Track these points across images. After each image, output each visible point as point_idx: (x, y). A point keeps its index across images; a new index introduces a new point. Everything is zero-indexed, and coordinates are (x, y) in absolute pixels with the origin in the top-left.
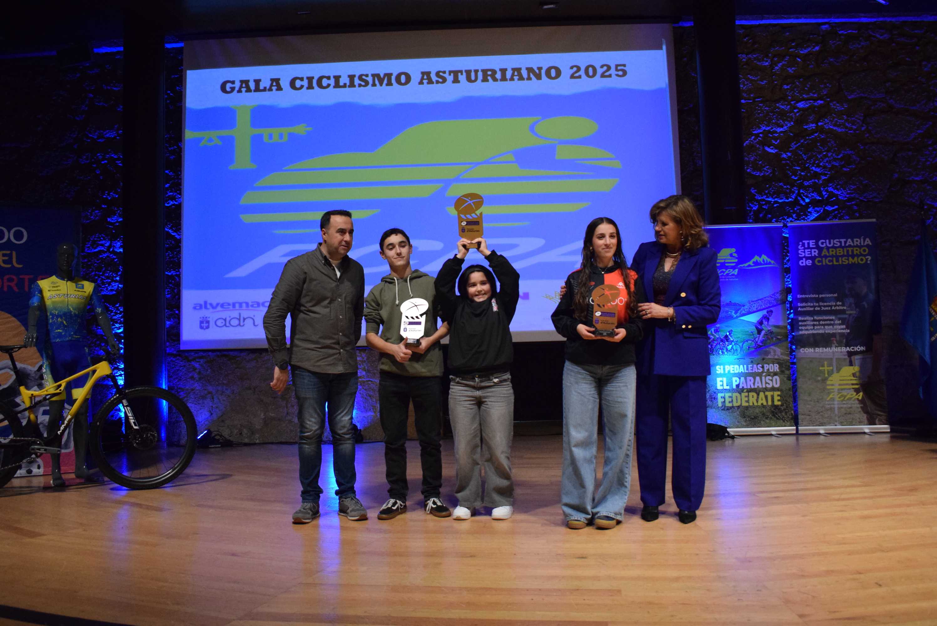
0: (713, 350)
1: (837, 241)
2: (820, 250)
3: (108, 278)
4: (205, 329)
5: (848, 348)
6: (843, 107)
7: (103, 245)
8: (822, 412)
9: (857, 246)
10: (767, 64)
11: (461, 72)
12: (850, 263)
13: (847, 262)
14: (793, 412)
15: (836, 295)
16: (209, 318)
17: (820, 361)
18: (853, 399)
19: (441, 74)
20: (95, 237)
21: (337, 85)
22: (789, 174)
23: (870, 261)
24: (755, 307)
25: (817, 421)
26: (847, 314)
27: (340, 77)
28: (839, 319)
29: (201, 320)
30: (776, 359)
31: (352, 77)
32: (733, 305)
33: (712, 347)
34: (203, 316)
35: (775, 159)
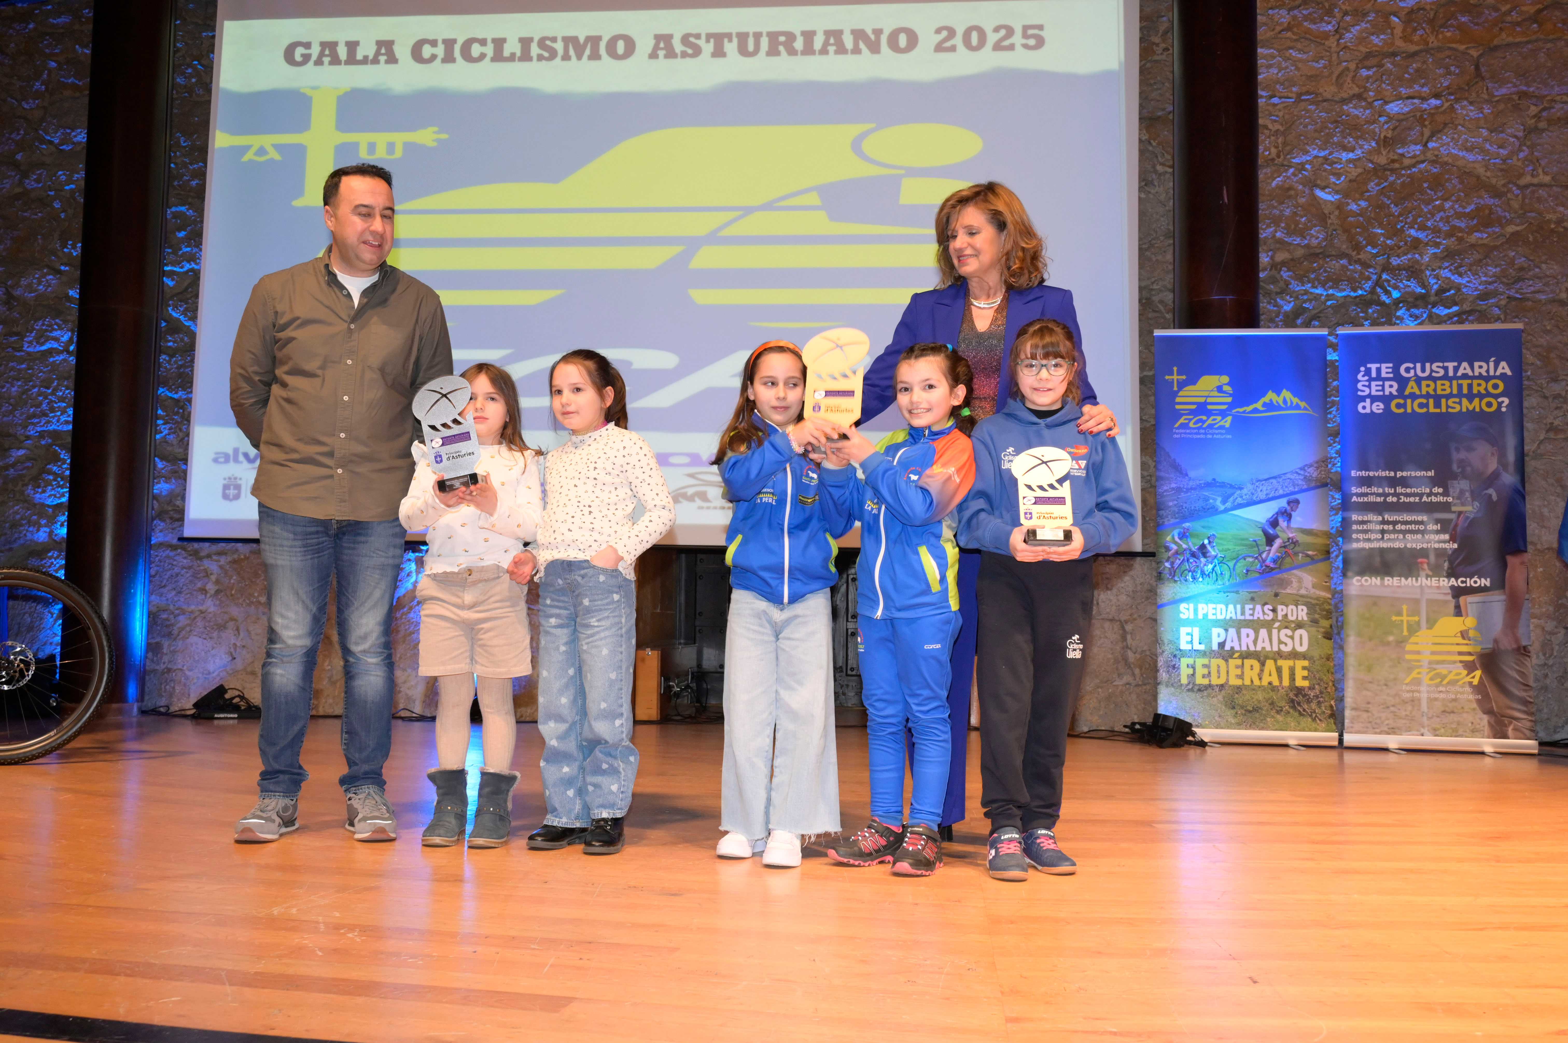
0: (1175, 572)
1: (1438, 367)
2: (1403, 383)
3: (62, 399)
4: (231, 500)
5: (1453, 579)
6: (1482, 113)
7: (56, 339)
8: (1393, 706)
9: (1480, 377)
10: (1330, 27)
11: (729, 36)
12: (1464, 410)
13: (1458, 408)
14: (1333, 703)
15: (1431, 473)
16: (240, 479)
17: (1395, 603)
18: (1461, 683)
19: (692, 39)
20: (43, 325)
21: (498, 57)
22: (1361, 242)
23: (1506, 407)
24: (1264, 491)
25: (1382, 723)
26: (1454, 512)
27: (504, 40)
28: (1437, 521)
29: (225, 482)
30: (1302, 596)
31: (525, 42)
32: (1219, 486)
33: (1173, 567)
34: (230, 475)
35: (1337, 213)
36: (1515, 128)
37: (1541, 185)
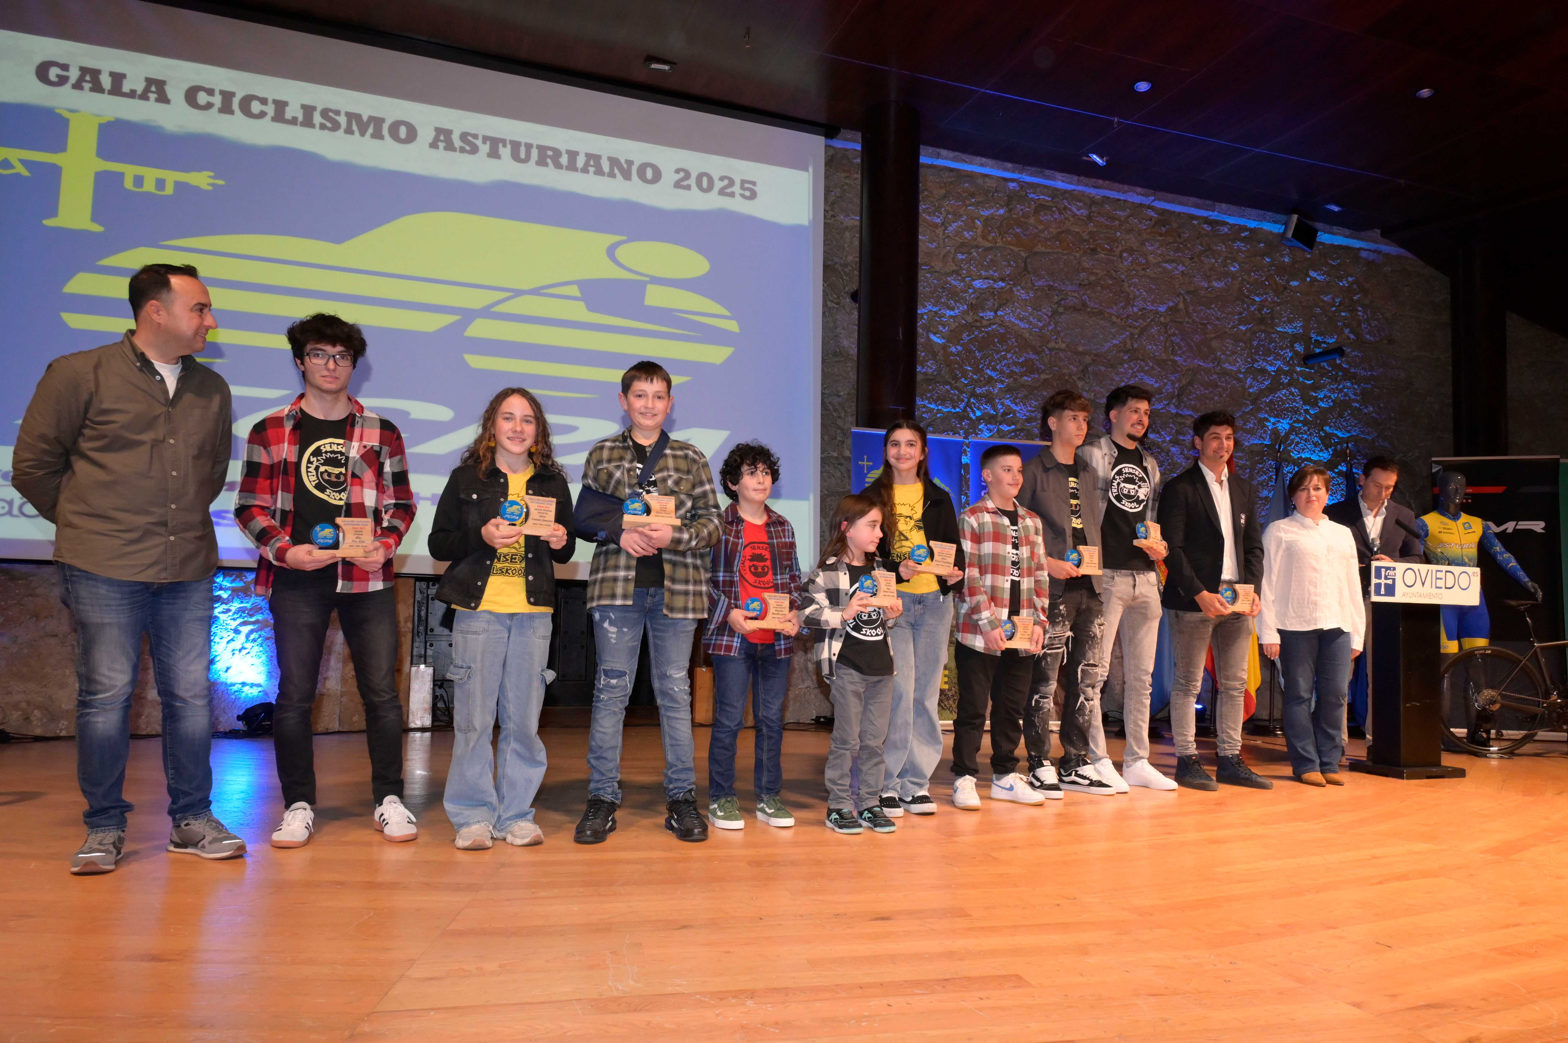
6: (1028, 295)
11: (504, 142)
19: (470, 138)
21: (279, 118)
22: (958, 375)
27: (285, 103)
31: (308, 109)
35: (942, 352)
36: (1047, 310)
37: (1059, 349)
